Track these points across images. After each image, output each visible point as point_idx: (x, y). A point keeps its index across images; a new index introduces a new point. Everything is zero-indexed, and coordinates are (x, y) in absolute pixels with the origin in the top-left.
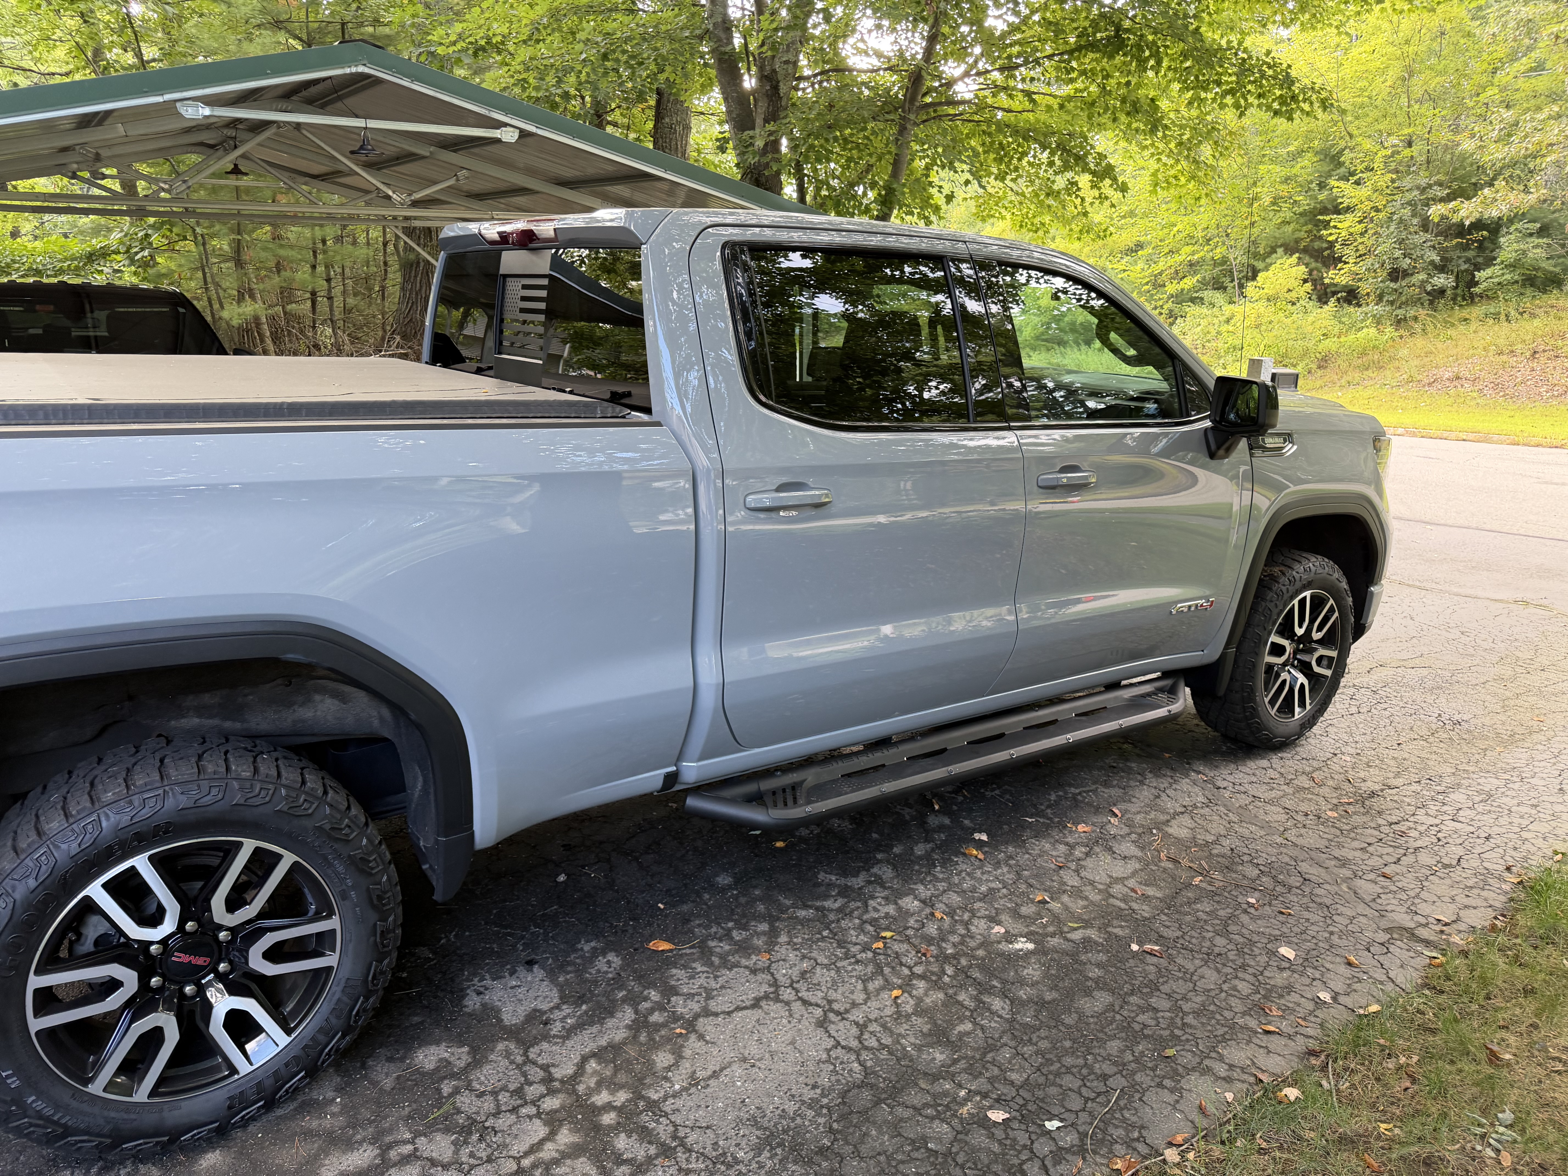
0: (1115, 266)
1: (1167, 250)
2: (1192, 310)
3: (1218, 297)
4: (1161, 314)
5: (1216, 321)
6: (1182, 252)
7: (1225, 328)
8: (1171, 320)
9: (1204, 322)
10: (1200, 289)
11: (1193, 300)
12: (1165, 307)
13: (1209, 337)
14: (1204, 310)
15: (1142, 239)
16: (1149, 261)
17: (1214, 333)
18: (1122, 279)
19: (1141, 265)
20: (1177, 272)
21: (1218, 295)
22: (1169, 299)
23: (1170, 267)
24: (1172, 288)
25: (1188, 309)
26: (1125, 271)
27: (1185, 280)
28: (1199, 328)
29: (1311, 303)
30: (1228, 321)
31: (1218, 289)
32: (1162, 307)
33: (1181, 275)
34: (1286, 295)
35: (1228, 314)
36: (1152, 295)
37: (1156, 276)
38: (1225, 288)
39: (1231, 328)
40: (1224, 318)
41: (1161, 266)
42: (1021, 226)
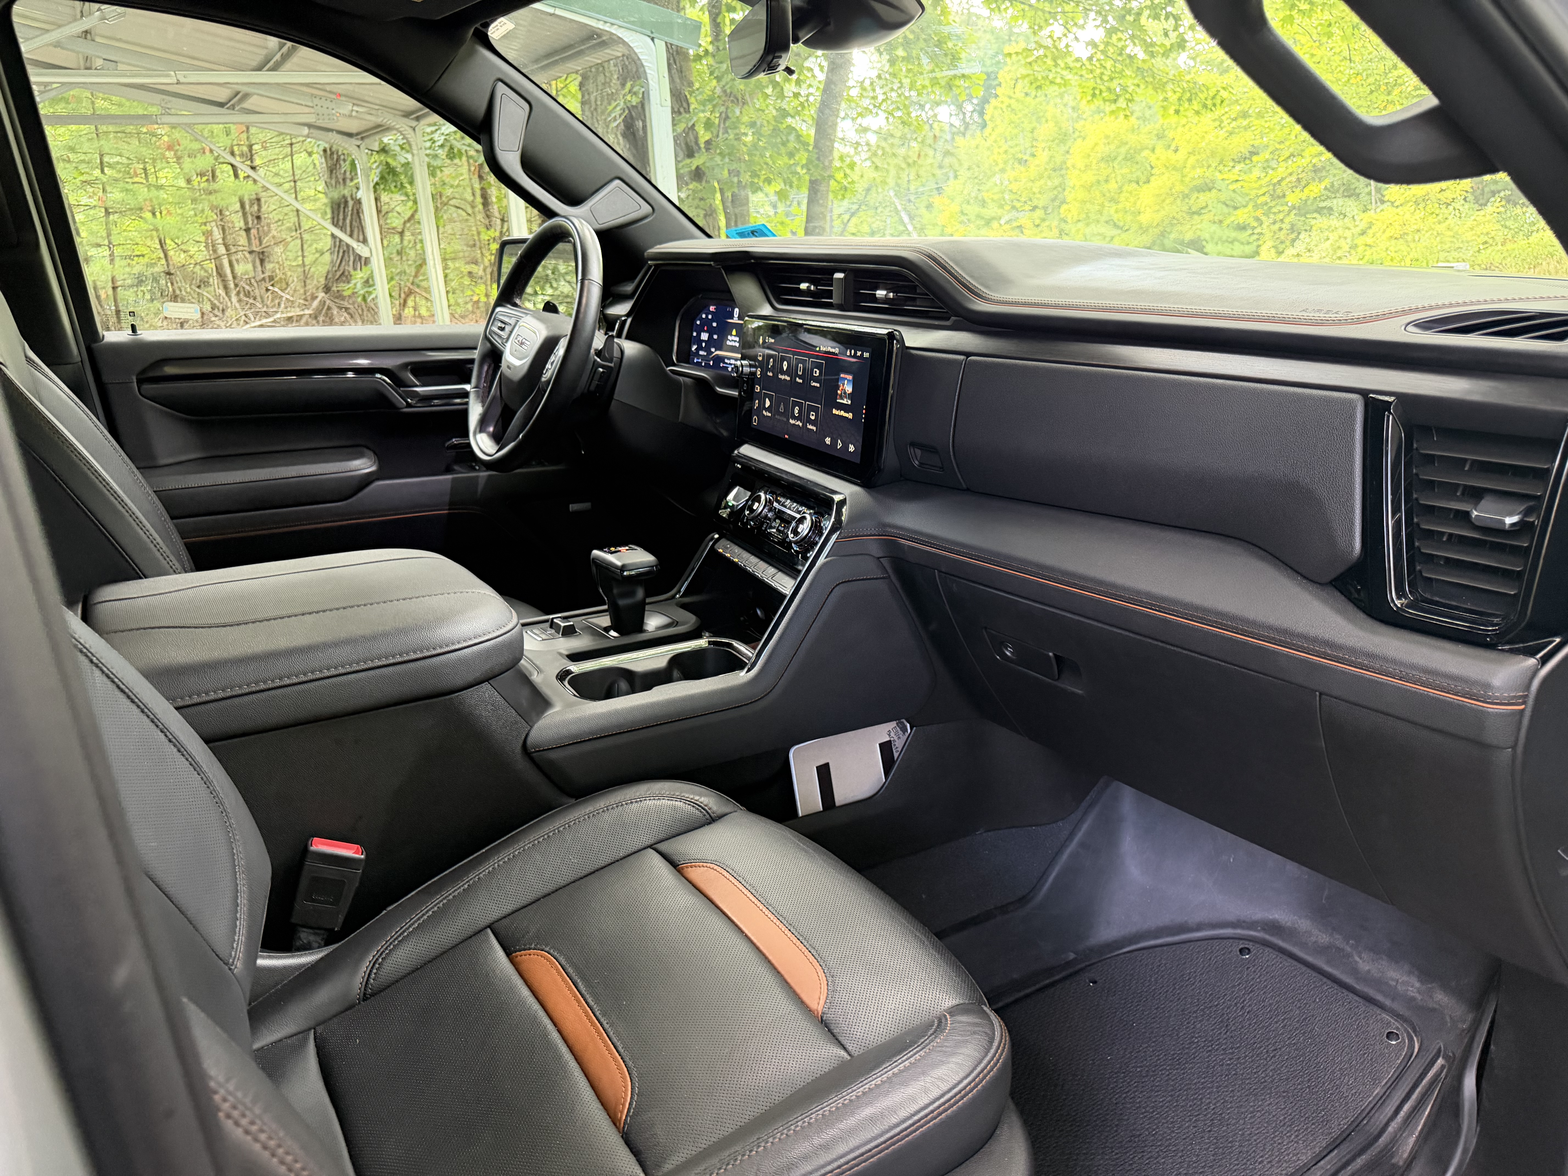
0: (1225, 176)
1: (1287, 154)
2: (1320, 222)
3: (1351, 206)
4: (1281, 229)
5: (1348, 234)
6: (1306, 154)
7: (1360, 241)
8: (1293, 236)
9: (1333, 237)
10: (1328, 197)
11: (1319, 210)
12: (1287, 220)
13: (1339, 253)
14: (1334, 222)
15: (1256, 143)
16: (1266, 167)
17: (1347, 248)
18: (1234, 191)
19: (1256, 172)
20: (1299, 180)
21: (1350, 203)
22: (1290, 211)
23: (1291, 174)
24: (1292, 198)
25: (1313, 222)
26: (1237, 181)
27: (1310, 187)
28: (1329, 242)
29: (1467, 206)
30: (1363, 233)
31: (1349, 197)
32: (1282, 220)
33: (1303, 183)
34: (1439, 196)
35: (1362, 225)
36: (1271, 207)
37: (1274, 185)
38: (1358, 195)
39: (1369, 241)
40: (1358, 230)
41: (1281, 171)
42: (1094, 95)
